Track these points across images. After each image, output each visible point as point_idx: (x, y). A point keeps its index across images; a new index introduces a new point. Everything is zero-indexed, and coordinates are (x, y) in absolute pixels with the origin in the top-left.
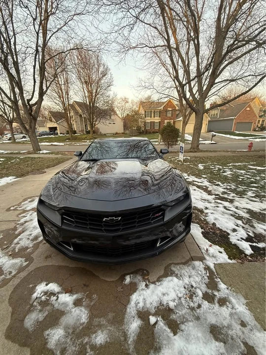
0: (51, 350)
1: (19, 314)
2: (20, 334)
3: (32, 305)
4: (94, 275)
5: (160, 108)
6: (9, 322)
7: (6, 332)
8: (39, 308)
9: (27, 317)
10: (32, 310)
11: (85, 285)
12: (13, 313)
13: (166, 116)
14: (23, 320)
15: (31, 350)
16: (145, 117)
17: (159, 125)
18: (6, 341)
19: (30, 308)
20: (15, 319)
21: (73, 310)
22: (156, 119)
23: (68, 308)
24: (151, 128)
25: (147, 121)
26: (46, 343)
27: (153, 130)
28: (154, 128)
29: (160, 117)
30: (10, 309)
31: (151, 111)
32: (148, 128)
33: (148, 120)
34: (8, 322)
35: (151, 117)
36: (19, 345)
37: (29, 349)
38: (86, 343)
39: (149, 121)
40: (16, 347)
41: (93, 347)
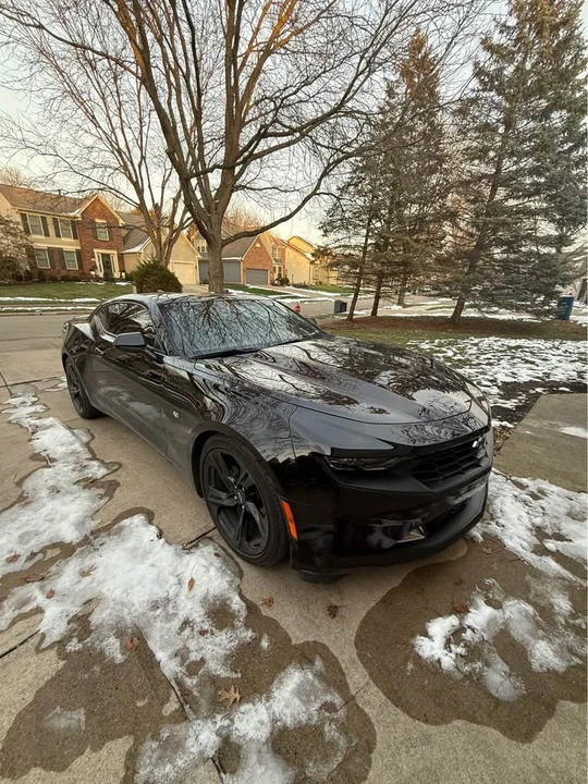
0: (569, 668)
1: (480, 707)
2: (526, 713)
3: (468, 676)
4: (441, 565)
5: (72, 214)
6: (493, 730)
7: (517, 740)
8: (479, 665)
9: (493, 692)
10: (478, 679)
11: (456, 584)
12: (472, 720)
13: (96, 238)
14: (498, 702)
15: (562, 698)
16: (27, 231)
17: (80, 260)
18: (536, 742)
19: (472, 682)
20: (490, 715)
21: (508, 614)
22: (64, 243)
23: (501, 621)
24: (53, 266)
25: (37, 245)
26: (555, 672)
27: (63, 273)
28: (64, 267)
29: (75, 238)
30: (458, 723)
31: (44, 219)
32: (44, 265)
33: (40, 242)
34: (493, 734)
35: (47, 234)
36: (550, 717)
37: (562, 702)
38: (566, 621)
39: (44, 246)
40: (552, 725)
41: (573, 616)
